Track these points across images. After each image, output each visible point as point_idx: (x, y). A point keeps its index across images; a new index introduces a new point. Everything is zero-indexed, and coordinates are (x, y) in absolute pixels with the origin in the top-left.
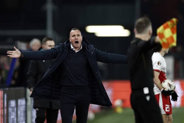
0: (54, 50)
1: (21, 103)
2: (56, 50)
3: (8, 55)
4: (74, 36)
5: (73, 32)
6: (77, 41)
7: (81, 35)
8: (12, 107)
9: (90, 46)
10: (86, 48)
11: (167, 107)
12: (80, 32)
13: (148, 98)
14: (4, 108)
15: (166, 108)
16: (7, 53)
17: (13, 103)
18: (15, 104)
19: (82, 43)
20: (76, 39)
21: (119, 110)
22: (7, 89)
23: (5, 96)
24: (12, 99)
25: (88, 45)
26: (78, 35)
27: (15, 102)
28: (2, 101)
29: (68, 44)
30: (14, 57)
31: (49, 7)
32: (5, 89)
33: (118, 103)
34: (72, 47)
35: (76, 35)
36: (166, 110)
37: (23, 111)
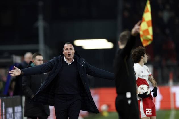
0: (49, 64)
1: (17, 110)
2: (52, 64)
3: (10, 75)
4: (67, 49)
5: (66, 46)
6: (69, 54)
7: (73, 49)
8: (10, 114)
9: (82, 59)
10: (78, 61)
11: (147, 110)
12: (73, 46)
13: (129, 102)
14: (2, 115)
15: (147, 112)
16: (9, 73)
17: (10, 110)
18: (12, 111)
19: (74, 56)
20: (69, 52)
21: (105, 114)
22: (5, 98)
23: (3, 104)
24: (10, 107)
25: (80, 58)
26: (71, 49)
27: (12, 109)
28: (1, 109)
29: (61, 58)
30: (15, 75)
31: (41, 24)
32: (3, 98)
33: (104, 107)
34: (65, 60)
35: (69, 49)
36: (147, 114)
37: (20, 117)
